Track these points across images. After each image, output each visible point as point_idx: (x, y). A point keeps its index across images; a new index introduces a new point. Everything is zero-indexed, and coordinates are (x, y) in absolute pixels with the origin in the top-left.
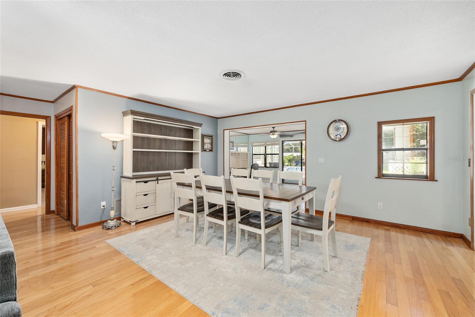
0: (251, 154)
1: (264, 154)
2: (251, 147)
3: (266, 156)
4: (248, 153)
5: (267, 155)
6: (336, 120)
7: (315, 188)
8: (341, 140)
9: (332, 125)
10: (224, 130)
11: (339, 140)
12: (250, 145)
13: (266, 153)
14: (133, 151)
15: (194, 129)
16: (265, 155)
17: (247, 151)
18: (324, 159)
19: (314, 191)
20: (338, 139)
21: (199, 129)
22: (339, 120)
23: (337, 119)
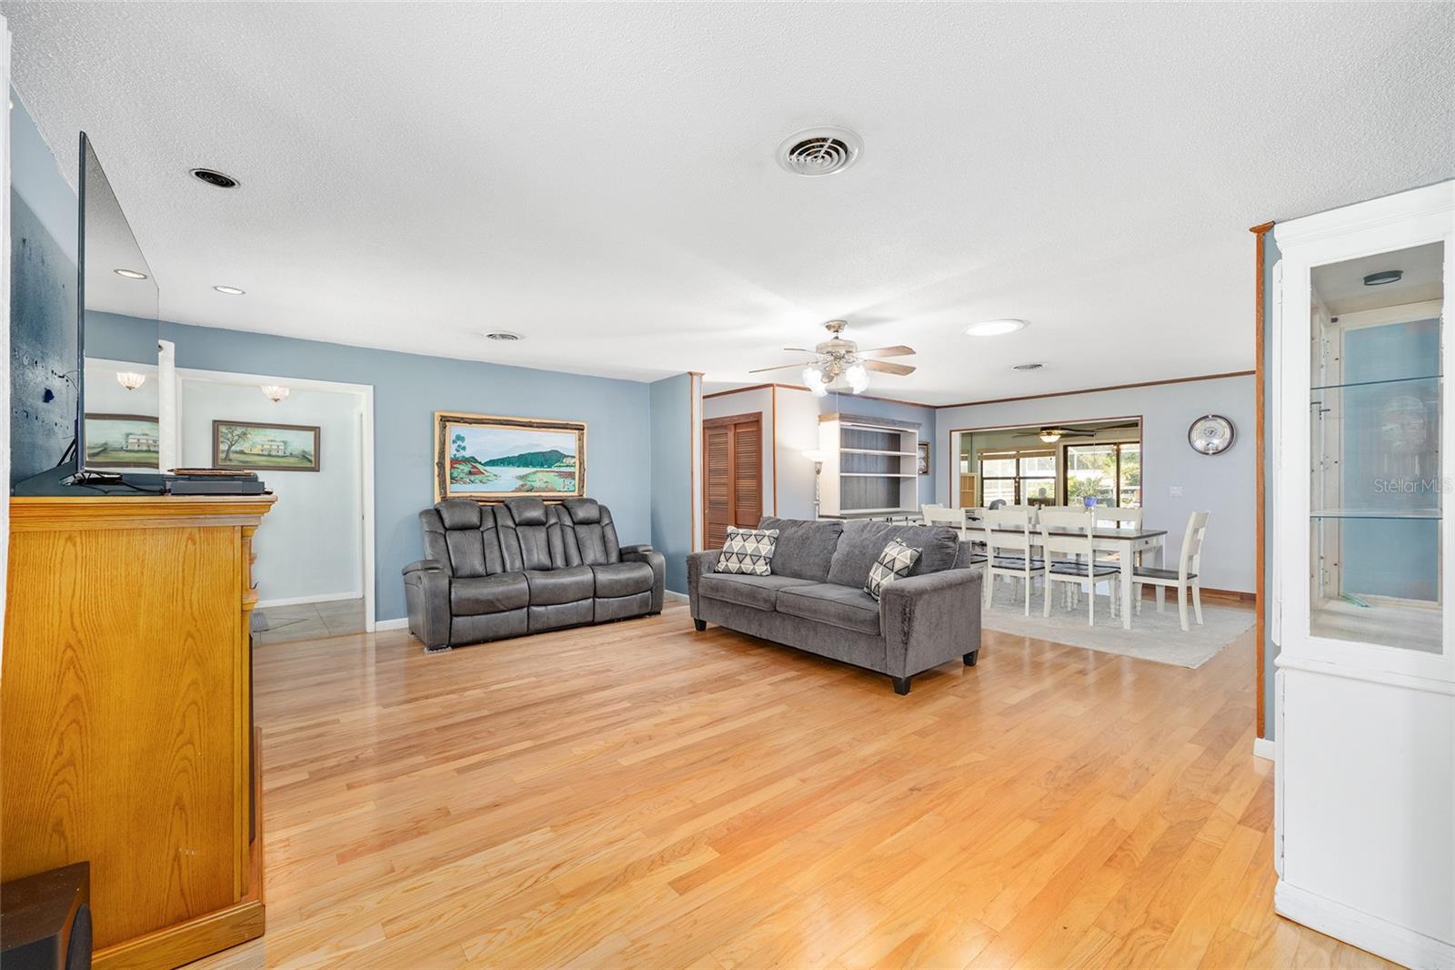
0: (979, 476)
1: (1014, 478)
2: (979, 462)
3: (1019, 483)
4: (971, 474)
5: (1021, 481)
6: (1207, 417)
7: (1166, 532)
8: (1218, 452)
9: (1199, 424)
10: (951, 431)
11: (1214, 454)
12: (976, 455)
13: (1018, 474)
14: (841, 477)
15: (902, 434)
16: (1018, 480)
17: (967, 471)
18: (1181, 488)
19: (1164, 536)
20: (1211, 452)
21: (914, 433)
22: (1213, 416)
23: (1210, 412)
